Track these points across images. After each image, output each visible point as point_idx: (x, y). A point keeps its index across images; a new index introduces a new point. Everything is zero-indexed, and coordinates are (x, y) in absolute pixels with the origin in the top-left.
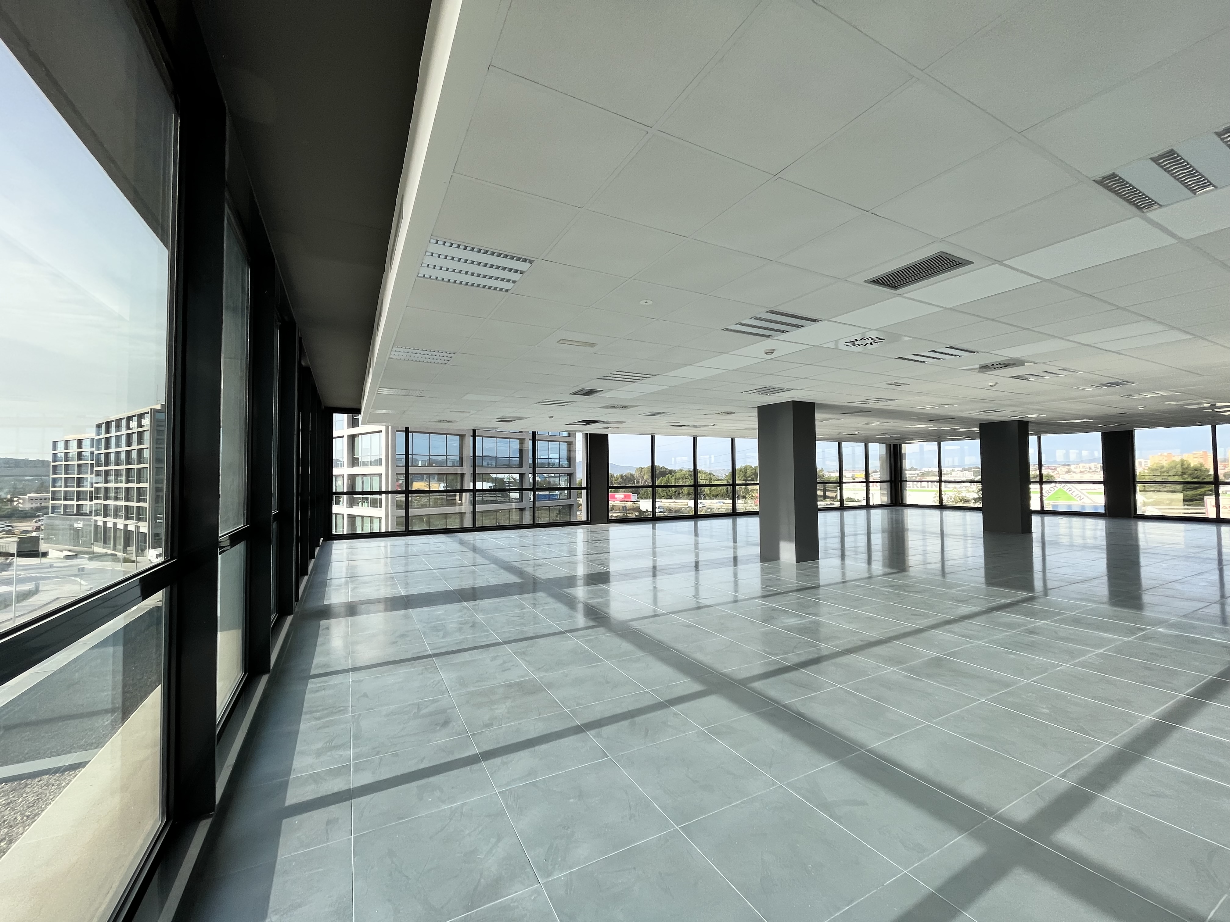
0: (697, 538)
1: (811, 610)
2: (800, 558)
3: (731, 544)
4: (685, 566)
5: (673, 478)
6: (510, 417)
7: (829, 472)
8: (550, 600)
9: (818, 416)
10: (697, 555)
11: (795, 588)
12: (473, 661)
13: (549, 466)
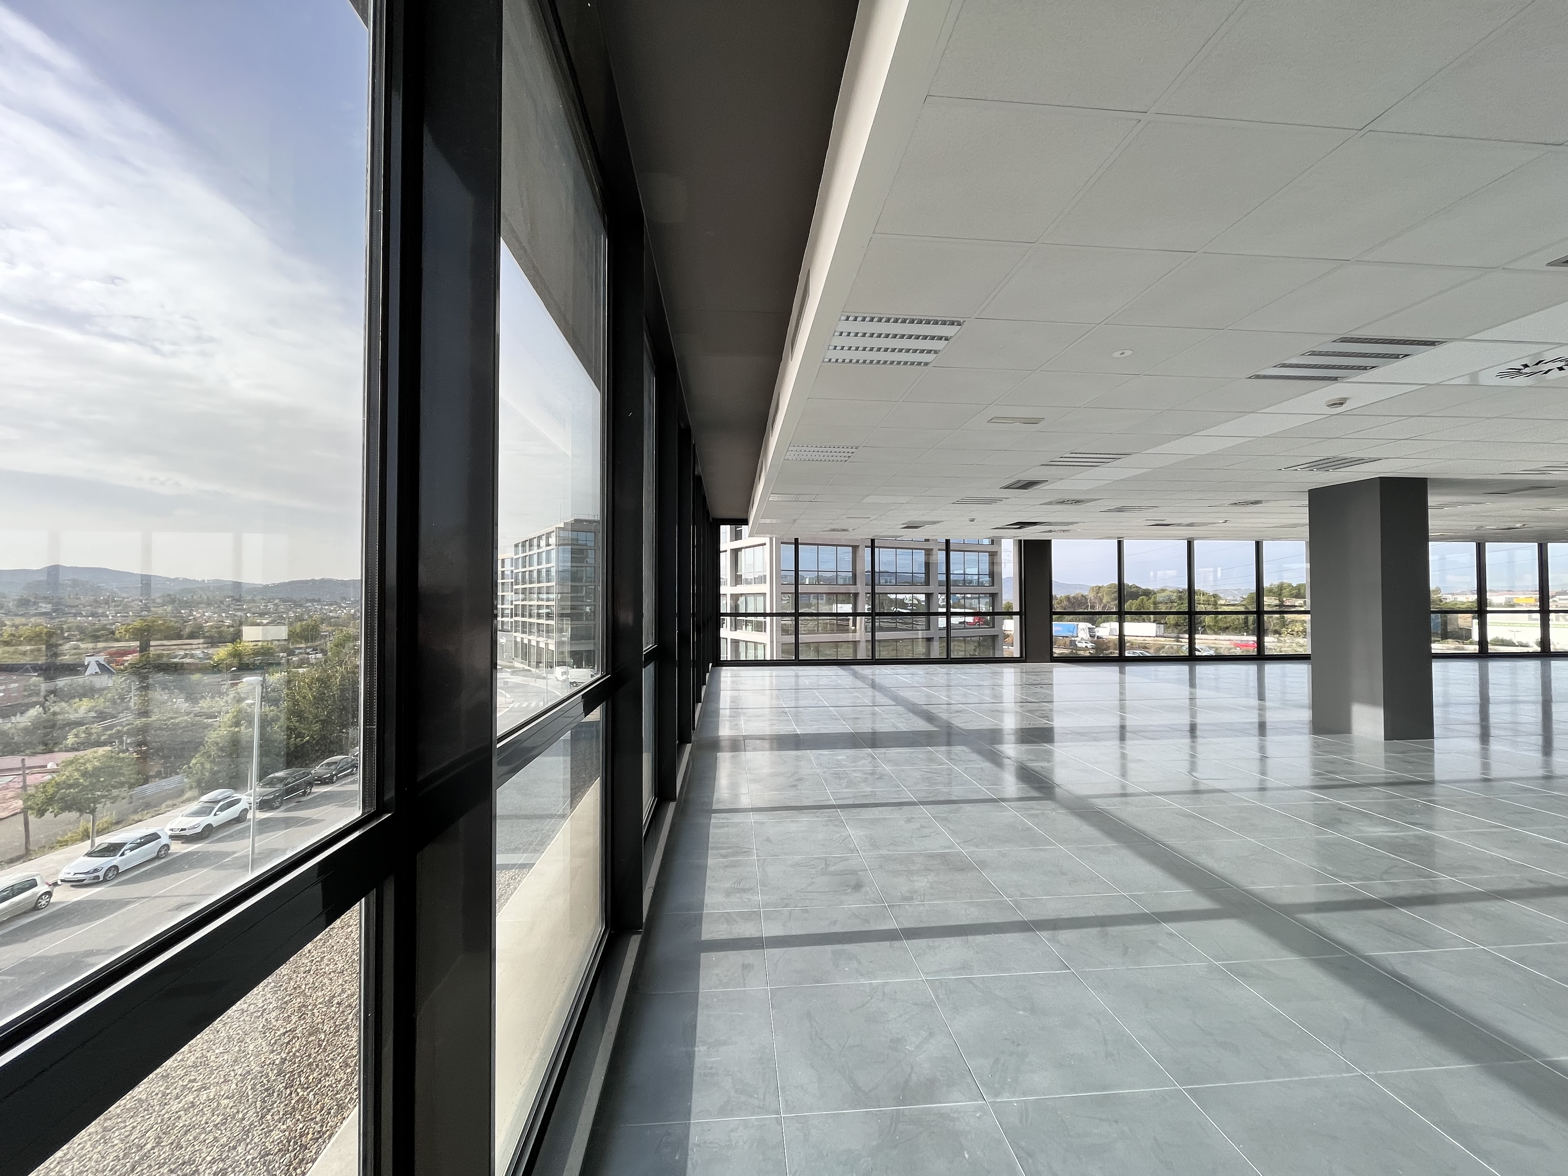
0: (1192, 690)
1: (1417, 818)
2: (1393, 732)
3: (1255, 702)
4: (1176, 730)
5: (1151, 601)
6: (917, 521)
7: (1453, 594)
8: (975, 756)
9: (1433, 500)
10: (1193, 714)
11: (1382, 781)
12: (885, 819)
13: (964, 584)
